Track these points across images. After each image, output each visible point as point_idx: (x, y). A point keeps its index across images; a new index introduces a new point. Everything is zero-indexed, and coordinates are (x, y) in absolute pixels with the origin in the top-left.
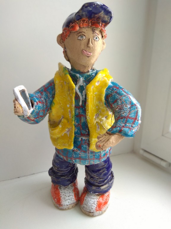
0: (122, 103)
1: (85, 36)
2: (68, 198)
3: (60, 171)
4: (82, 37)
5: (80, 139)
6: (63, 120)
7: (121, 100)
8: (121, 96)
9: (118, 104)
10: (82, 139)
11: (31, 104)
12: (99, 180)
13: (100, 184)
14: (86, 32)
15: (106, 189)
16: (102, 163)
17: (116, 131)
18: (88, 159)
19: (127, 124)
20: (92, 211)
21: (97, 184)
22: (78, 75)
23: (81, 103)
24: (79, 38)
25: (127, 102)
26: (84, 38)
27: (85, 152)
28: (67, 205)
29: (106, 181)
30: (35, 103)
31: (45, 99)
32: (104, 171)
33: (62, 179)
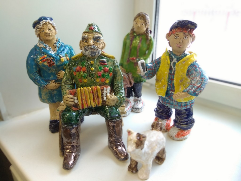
0: (195, 76)
1: (178, 36)
3: (160, 109)
4: (177, 37)
5: (170, 92)
6: (162, 80)
7: (195, 74)
8: (196, 72)
9: (192, 76)
10: (171, 92)
11: (146, 70)
12: (181, 120)
13: (181, 123)
14: (179, 34)
15: (185, 128)
16: (184, 110)
17: (186, 91)
18: (174, 105)
20: (172, 136)
21: (179, 122)
22: (173, 57)
23: (173, 72)
24: (175, 38)
25: (198, 76)
26: (178, 37)
27: (172, 100)
29: (185, 123)
30: (148, 69)
31: (155, 67)
32: (184, 116)
33: (160, 115)
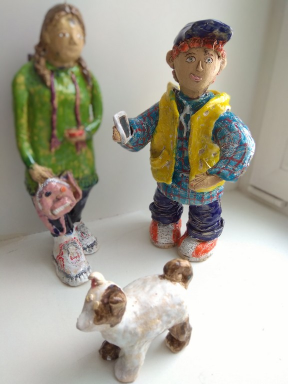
2: (166, 237)
9: (225, 141)
19: (228, 166)
28: (163, 244)
32: (208, 216)
